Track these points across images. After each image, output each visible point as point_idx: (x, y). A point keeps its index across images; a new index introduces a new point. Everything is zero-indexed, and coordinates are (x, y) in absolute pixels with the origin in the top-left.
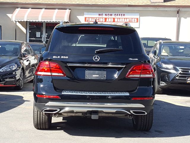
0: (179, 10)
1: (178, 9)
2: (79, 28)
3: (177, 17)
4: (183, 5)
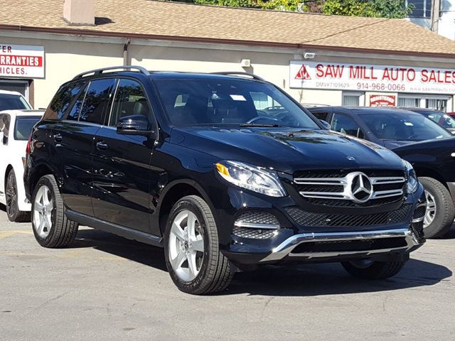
0: (129, 43)
1: (126, 41)
3: (123, 57)
4: (137, 33)
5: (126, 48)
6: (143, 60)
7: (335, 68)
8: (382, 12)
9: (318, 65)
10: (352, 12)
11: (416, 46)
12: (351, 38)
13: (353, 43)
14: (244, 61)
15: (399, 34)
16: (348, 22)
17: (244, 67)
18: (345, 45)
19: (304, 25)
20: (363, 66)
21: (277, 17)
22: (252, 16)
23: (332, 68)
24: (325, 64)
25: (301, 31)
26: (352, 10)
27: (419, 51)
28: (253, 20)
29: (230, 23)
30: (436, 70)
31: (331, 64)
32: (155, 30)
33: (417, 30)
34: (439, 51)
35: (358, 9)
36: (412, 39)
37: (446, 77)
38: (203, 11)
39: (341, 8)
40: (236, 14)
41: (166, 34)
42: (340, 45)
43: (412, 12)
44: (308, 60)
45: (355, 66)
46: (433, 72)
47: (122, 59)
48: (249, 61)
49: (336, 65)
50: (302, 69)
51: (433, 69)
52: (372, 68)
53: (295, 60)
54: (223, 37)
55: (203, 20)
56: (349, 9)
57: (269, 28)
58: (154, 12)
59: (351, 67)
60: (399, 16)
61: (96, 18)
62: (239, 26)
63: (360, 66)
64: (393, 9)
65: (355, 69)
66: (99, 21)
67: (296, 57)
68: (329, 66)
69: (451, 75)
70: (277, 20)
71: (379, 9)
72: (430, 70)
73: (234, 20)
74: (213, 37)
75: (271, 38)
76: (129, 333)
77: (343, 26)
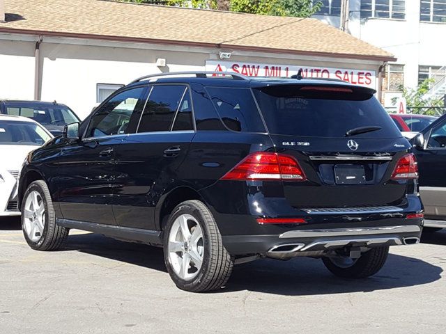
0: (41, 40)
1: (38, 39)
2: (303, 88)
3: (34, 56)
4: (49, 30)
5: (37, 46)
6: (57, 59)
7: (251, 69)
8: (291, 9)
9: (234, 65)
10: (261, 9)
11: (330, 47)
12: (266, 38)
13: (268, 43)
14: (159, 60)
15: (313, 35)
16: (261, 21)
17: (159, 67)
18: (260, 46)
19: (218, 23)
20: (278, 66)
21: (190, 15)
22: (165, 13)
23: (248, 69)
24: (241, 64)
25: (216, 30)
26: (260, 7)
27: (333, 52)
28: (166, 17)
29: (144, 20)
30: (349, 71)
31: (247, 65)
32: (68, 28)
33: (329, 30)
34: (352, 52)
35: (267, 6)
36: (325, 39)
37: (359, 78)
38: (114, 7)
39: (250, 5)
40: (149, 11)
41: (80, 31)
42: (255, 45)
43: (320, 10)
44: (224, 59)
45: (270, 66)
46: (346, 73)
47: (34, 58)
48: (164, 60)
49: (251, 65)
50: (218, 69)
51: (347, 70)
52: (287, 69)
53: (210, 60)
54: (138, 36)
55: (115, 17)
56: (258, 6)
57: (183, 27)
58: (63, 8)
59: (267, 68)
60: (307, 14)
61: (6, 14)
62: (153, 24)
63: (275, 66)
64: (301, 7)
65: (270, 70)
66: (10, 17)
67: (212, 57)
68: (244, 66)
69: (364, 76)
70: (190, 18)
71: (287, 6)
72: (343, 71)
73: (147, 18)
74: (128, 36)
75: (186, 37)
76: (132, 328)
77: (257, 25)
